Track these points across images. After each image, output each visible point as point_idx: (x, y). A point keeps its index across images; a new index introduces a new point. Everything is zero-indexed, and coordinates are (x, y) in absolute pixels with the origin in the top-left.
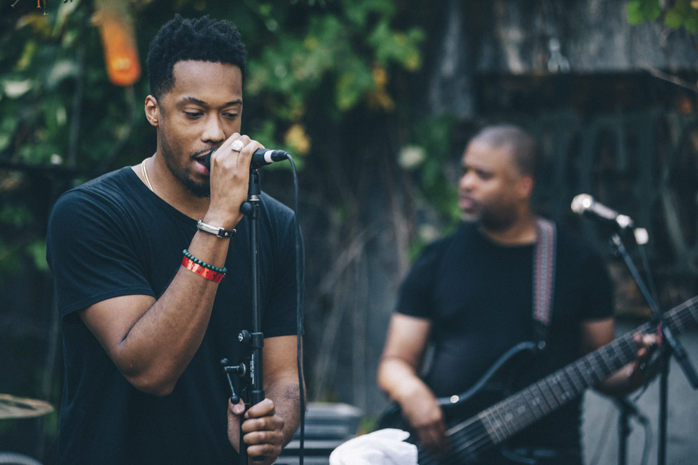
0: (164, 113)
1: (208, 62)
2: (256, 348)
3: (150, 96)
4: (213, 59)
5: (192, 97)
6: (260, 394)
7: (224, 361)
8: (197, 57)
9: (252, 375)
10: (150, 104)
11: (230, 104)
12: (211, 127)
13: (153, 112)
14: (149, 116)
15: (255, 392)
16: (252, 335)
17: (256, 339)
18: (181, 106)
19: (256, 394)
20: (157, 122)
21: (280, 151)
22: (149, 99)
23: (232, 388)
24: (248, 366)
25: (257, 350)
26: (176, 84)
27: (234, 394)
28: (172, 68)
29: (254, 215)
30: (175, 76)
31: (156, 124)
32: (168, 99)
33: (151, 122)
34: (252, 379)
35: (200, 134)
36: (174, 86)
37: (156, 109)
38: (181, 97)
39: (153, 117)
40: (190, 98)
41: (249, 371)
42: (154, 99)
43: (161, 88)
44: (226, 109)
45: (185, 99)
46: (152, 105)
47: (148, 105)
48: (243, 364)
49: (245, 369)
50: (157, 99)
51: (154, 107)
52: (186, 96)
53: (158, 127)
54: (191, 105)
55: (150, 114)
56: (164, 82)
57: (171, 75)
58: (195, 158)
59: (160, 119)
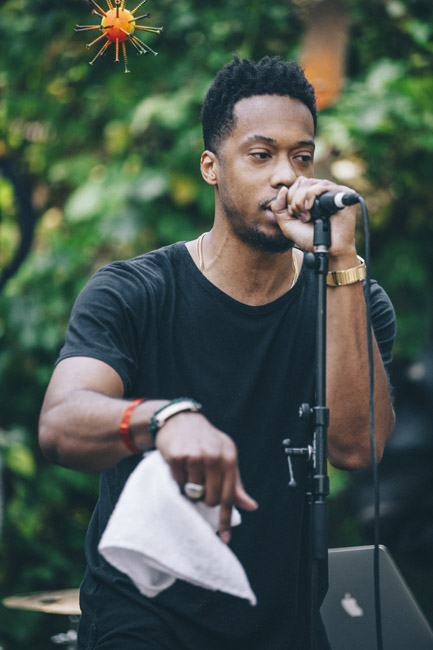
0: (225, 164)
1: (275, 96)
2: (319, 425)
3: (207, 152)
4: (281, 93)
5: (258, 134)
6: (323, 478)
7: (286, 441)
8: (261, 92)
9: (314, 458)
10: (207, 160)
11: (302, 144)
12: (282, 169)
13: (210, 171)
14: (206, 175)
15: (317, 476)
16: (314, 410)
17: (320, 415)
18: (245, 149)
19: (319, 479)
20: (215, 179)
22: (206, 155)
23: (291, 472)
25: (321, 428)
27: (292, 479)
28: (232, 108)
29: (321, 269)
31: (214, 183)
32: (229, 146)
33: (208, 181)
34: (313, 461)
35: (269, 180)
36: (236, 128)
37: (214, 164)
38: (245, 139)
39: (210, 175)
40: (256, 137)
43: (220, 135)
44: (297, 150)
45: (250, 139)
46: (210, 161)
47: (204, 162)
48: (310, 447)
49: (310, 452)
50: (215, 152)
51: (211, 164)
52: (251, 135)
53: (216, 185)
54: (257, 145)
55: (207, 172)
56: (223, 127)
57: (231, 117)
58: (265, 207)
59: (219, 175)
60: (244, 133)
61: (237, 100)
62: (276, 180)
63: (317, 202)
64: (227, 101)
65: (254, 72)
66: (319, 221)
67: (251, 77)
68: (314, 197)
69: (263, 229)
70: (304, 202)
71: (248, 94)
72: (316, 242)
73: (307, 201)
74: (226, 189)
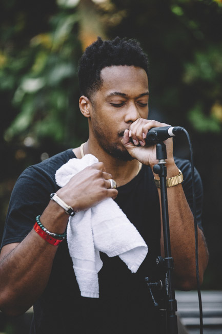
1: (126, 66)
2: (168, 269)
3: (83, 96)
4: (129, 64)
6: (173, 302)
9: (167, 289)
10: (83, 102)
11: (143, 95)
12: (131, 111)
13: (85, 108)
14: (83, 110)
15: (170, 300)
16: (165, 259)
17: (169, 263)
18: (108, 99)
19: (170, 302)
20: (89, 114)
21: (179, 127)
22: (83, 98)
24: (164, 283)
26: (104, 84)
27: (155, 302)
28: (99, 73)
29: (163, 174)
30: (103, 78)
31: (88, 116)
32: (98, 96)
33: (85, 114)
34: (167, 291)
35: (124, 117)
36: (102, 86)
37: (88, 105)
38: (108, 93)
39: (86, 111)
40: (115, 93)
41: (164, 285)
42: (86, 98)
43: (92, 89)
44: (139, 99)
45: (111, 94)
46: (85, 102)
47: (82, 103)
49: (162, 284)
50: (88, 98)
51: (86, 104)
52: (112, 91)
53: (90, 117)
55: (84, 109)
56: (94, 84)
57: (99, 78)
58: (121, 134)
59: (91, 112)
60: (107, 89)
61: (102, 67)
62: (128, 118)
64: (96, 68)
65: (112, 51)
67: (110, 54)
69: (120, 148)
70: (142, 135)
72: (158, 158)
73: (144, 134)
74: (96, 122)
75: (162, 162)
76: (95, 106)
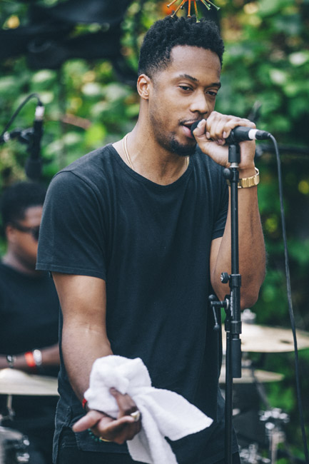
2: (234, 287)
3: (143, 75)
5: (187, 74)
6: (237, 324)
7: (211, 297)
9: (232, 309)
10: (143, 81)
13: (144, 88)
14: (141, 91)
15: (233, 322)
16: (231, 276)
17: (235, 280)
18: (176, 82)
19: (234, 324)
20: (147, 96)
22: (143, 77)
23: (216, 319)
24: (230, 301)
26: (173, 64)
27: (217, 324)
28: (170, 51)
29: (234, 179)
30: (174, 57)
31: (146, 98)
32: (163, 76)
34: (231, 312)
35: (189, 105)
36: (171, 66)
37: (148, 85)
38: (177, 75)
39: (144, 92)
40: (186, 75)
41: (230, 305)
42: (147, 77)
43: (157, 67)
45: (181, 76)
46: (145, 82)
47: (140, 82)
48: (227, 300)
49: (228, 304)
51: (146, 84)
52: (182, 73)
53: (148, 100)
54: (185, 81)
55: (142, 89)
56: (161, 62)
57: (169, 57)
58: (183, 124)
59: (151, 94)
61: (174, 45)
63: (233, 133)
64: (166, 44)
65: (188, 29)
66: (232, 146)
67: (186, 32)
68: (230, 130)
69: (178, 138)
70: (223, 133)
71: (182, 43)
72: (230, 160)
73: (225, 133)
74: (155, 106)
75: (234, 165)
76: (157, 87)
